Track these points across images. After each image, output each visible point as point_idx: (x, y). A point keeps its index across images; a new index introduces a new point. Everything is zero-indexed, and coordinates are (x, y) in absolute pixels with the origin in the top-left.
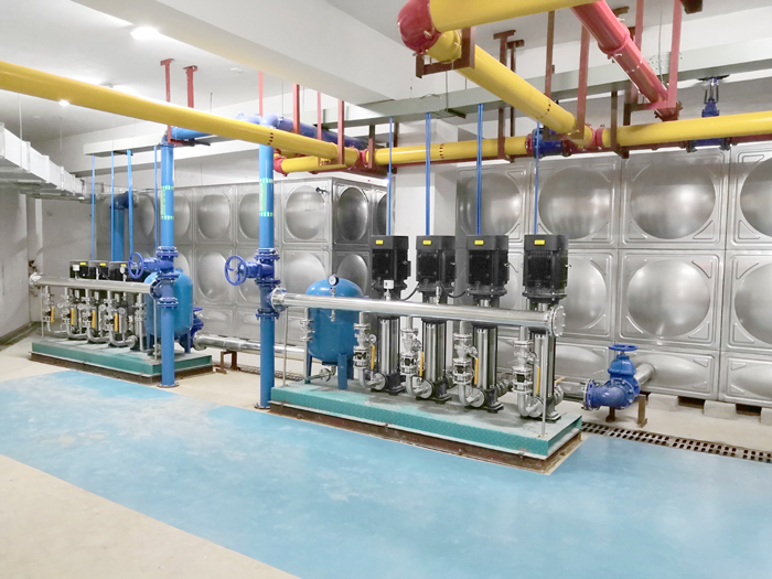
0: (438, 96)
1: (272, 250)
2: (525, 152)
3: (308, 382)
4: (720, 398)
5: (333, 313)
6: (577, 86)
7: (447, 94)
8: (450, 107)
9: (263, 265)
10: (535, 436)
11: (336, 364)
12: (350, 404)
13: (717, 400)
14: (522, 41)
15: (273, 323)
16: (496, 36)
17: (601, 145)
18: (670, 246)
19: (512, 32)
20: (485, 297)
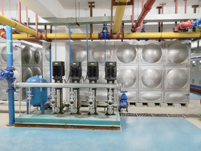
0: (73, 18)
1: (13, 67)
2: (97, 38)
3: (28, 113)
4: (139, 102)
5: (41, 88)
6: (110, 21)
7: (76, 18)
8: (77, 22)
9: (10, 72)
10: (115, 120)
11: (40, 106)
12: (51, 119)
13: (138, 103)
14: (94, 6)
15: (13, 94)
16: (89, 3)
17: (119, 37)
18: (126, 65)
19: (94, 3)
20: (93, 80)
